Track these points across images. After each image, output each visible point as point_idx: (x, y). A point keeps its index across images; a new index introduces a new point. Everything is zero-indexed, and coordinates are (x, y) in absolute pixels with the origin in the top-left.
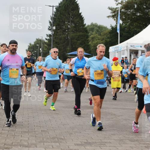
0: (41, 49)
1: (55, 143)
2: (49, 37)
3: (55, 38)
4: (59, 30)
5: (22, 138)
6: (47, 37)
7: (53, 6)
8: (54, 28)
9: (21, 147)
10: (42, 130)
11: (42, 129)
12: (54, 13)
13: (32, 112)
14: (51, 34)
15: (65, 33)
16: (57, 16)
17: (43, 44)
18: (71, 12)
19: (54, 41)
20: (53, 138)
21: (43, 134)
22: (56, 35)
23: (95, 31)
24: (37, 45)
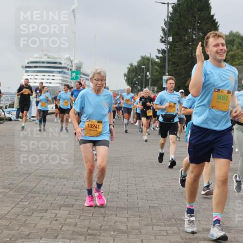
0: (148, 73)
1: (172, 227)
2: (162, 53)
3: (172, 55)
4: (177, 42)
5: (116, 219)
6: (159, 53)
7: (168, 4)
8: (170, 39)
9: (116, 233)
10: (149, 206)
11: (150, 204)
12: (170, 15)
13: (133, 175)
14: (165, 49)
15: (188, 47)
16: (175, 19)
17: (152, 65)
18: (198, 14)
19: (169, 60)
20: (169, 219)
21: (152, 212)
22: (174, 50)
23: (237, 44)
24: (143, 67)
